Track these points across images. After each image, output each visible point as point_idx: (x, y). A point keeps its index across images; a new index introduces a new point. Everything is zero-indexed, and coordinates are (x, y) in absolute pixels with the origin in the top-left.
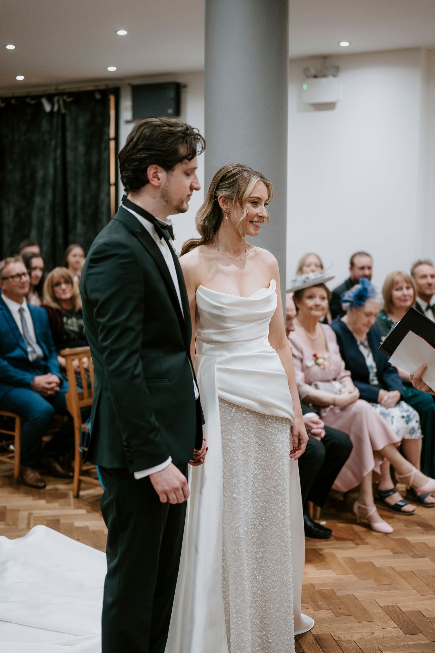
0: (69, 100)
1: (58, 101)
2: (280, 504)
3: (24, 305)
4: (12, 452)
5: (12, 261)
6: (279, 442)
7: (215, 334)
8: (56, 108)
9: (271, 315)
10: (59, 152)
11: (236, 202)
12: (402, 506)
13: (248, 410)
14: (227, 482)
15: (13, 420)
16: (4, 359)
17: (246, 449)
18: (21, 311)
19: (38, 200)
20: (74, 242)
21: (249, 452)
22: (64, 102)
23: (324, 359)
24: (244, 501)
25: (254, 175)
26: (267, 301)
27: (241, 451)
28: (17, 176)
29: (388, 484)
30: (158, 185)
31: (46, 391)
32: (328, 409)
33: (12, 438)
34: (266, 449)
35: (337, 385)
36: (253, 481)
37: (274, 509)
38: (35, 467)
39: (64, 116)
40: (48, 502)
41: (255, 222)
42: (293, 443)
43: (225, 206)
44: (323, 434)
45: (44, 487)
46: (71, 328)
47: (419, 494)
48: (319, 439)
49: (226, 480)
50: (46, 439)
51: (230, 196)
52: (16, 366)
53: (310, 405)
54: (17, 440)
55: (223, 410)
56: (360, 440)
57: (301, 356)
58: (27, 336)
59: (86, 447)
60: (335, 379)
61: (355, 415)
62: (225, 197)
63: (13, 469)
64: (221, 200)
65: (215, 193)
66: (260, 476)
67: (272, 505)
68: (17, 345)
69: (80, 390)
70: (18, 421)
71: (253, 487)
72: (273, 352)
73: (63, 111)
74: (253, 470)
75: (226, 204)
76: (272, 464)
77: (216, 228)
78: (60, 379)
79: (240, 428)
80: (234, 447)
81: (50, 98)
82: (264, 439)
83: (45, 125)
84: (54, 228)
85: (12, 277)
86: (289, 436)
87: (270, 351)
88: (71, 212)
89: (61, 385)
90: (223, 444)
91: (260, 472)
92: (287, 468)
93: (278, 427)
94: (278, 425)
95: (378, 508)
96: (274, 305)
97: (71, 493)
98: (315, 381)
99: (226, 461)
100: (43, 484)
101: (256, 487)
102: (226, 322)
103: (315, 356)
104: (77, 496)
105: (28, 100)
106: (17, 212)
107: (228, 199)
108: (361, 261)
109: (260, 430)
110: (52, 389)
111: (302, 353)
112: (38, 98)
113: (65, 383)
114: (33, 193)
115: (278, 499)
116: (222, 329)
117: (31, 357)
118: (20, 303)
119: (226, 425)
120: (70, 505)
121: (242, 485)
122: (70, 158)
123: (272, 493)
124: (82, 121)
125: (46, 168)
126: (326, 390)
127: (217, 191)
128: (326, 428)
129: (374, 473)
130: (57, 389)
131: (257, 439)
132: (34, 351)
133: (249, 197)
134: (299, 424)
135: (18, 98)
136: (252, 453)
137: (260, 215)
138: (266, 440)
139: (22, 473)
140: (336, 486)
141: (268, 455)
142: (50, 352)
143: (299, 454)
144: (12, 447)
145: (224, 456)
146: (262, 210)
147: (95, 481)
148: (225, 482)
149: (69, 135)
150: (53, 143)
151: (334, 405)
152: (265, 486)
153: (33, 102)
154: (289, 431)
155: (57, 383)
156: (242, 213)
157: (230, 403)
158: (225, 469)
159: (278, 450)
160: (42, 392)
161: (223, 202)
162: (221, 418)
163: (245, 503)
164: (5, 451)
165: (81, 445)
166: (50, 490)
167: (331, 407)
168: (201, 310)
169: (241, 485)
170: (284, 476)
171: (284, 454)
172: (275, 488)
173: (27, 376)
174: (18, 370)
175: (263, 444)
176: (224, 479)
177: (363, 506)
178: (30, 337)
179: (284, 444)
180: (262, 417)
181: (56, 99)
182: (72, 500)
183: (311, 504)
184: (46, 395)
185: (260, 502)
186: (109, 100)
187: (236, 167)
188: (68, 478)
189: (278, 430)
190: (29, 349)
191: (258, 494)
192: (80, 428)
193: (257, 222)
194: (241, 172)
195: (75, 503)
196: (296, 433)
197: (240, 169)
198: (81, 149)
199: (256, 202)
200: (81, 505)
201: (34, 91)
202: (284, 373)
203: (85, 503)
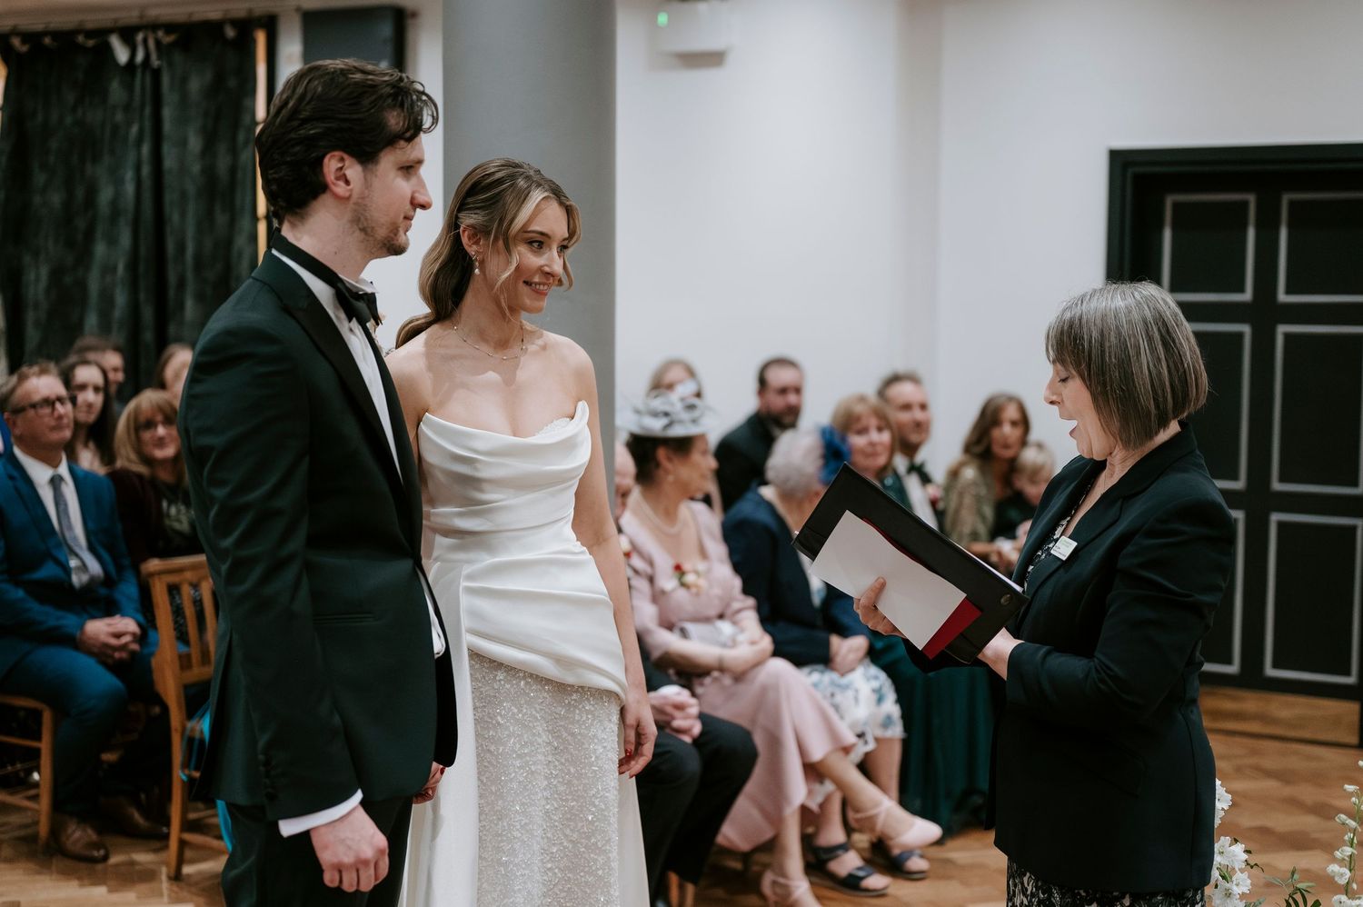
0: (168, 39)
1: (145, 41)
2: (600, 872)
3: (63, 470)
4: (36, 785)
5: (34, 374)
6: (596, 741)
7: (460, 515)
8: (140, 57)
9: (576, 477)
10: (146, 149)
11: (496, 239)
12: (862, 878)
13: (531, 675)
14: (488, 827)
15: (37, 715)
16: (18, 584)
17: (528, 758)
18: (55, 482)
19: (100, 249)
20: (179, 340)
21: (534, 763)
22: (158, 43)
23: (697, 573)
24: (524, 869)
25: (539, 185)
26: (568, 445)
27: (518, 763)
28: (56, 199)
29: (834, 834)
30: (347, 194)
31: (109, 652)
32: (707, 680)
33: (36, 754)
34: (569, 756)
35: (725, 627)
36: (542, 826)
37: (586, 882)
38: (84, 818)
39: (156, 74)
40: (110, 891)
41: (536, 284)
42: (626, 742)
43: (475, 247)
44: (697, 729)
45: (105, 858)
46: (177, 526)
47: (896, 852)
48: (687, 739)
49: (484, 823)
50: (109, 757)
51: (486, 226)
52: (42, 600)
53: (671, 672)
54: (46, 760)
55: (478, 676)
56: (775, 742)
57: (649, 570)
58: (67, 535)
59: (197, 769)
60: (721, 617)
61: (764, 690)
62: (476, 228)
63: (36, 823)
64: (466, 233)
65: (457, 218)
66: (555, 815)
67: (582, 874)
68: (48, 556)
69: (183, 649)
70: (47, 717)
71: (543, 838)
72: (582, 553)
73: (155, 62)
74: (543, 802)
75: (477, 243)
76: (580, 788)
77: (458, 294)
78: (140, 625)
79: (513, 714)
80: (501, 754)
81: (128, 34)
82: (565, 735)
83: (116, 90)
84: (134, 308)
85: (34, 406)
86: (616, 728)
87: (576, 551)
88: (172, 278)
89: (142, 638)
90: (477, 748)
91: (556, 806)
92: (612, 795)
93: (593, 709)
94: (593, 705)
95: (812, 883)
96: (582, 456)
97: (164, 870)
98: (681, 620)
99: (484, 784)
100: (102, 852)
101: (548, 838)
102: (482, 491)
103: (678, 568)
104: (177, 877)
105: (80, 39)
106: (56, 274)
107: (480, 232)
108: (779, 377)
109: (557, 716)
110: (123, 647)
111: (651, 563)
112: (101, 34)
113: (151, 633)
114: (89, 235)
115: (595, 861)
116: (473, 505)
117: (77, 580)
118: (55, 465)
119: (485, 707)
120: (161, 895)
121: (520, 835)
122: (169, 162)
123: (583, 849)
124: (195, 85)
125: (118, 182)
126: (703, 639)
127: (460, 215)
128: (702, 717)
129: (804, 810)
130: (135, 647)
131: (550, 737)
132: (84, 567)
133: (524, 229)
134: (638, 702)
135: (57, 35)
136: (539, 767)
137: (547, 269)
138: (569, 738)
139: (56, 831)
140: (726, 837)
141: (572, 770)
142: (120, 568)
143: (639, 765)
144: (36, 776)
145: (479, 773)
146: (552, 260)
147: (215, 843)
148: (482, 829)
149: (167, 113)
150: (135, 129)
151: (722, 669)
152: (566, 836)
153: (91, 43)
154: (615, 718)
155: (134, 634)
156: (508, 263)
157: (492, 661)
158: (483, 801)
159: (593, 759)
160: (102, 654)
161: (469, 239)
162: (473, 692)
163: (527, 872)
164: (20, 783)
165: (185, 765)
166: (117, 865)
167: (716, 674)
168: (431, 465)
169: (517, 834)
170: (606, 813)
171: (606, 766)
172: (588, 838)
173: (68, 621)
174: (47, 609)
175: (561, 748)
176: (480, 821)
177: (781, 880)
178: (75, 538)
179: (605, 744)
180: (561, 688)
181: (140, 37)
182: (165, 884)
183: (674, 879)
184: (110, 661)
185: (556, 871)
186: (254, 41)
187: (502, 166)
188: (155, 837)
189: (594, 715)
190: (73, 563)
191: (552, 853)
192: (184, 728)
193: (540, 284)
194: (513, 177)
195: (171, 890)
196: (631, 720)
197: (511, 170)
198: (195, 143)
199: (539, 242)
200: (185, 894)
201: (92, 22)
202: (605, 595)
203: (193, 889)
